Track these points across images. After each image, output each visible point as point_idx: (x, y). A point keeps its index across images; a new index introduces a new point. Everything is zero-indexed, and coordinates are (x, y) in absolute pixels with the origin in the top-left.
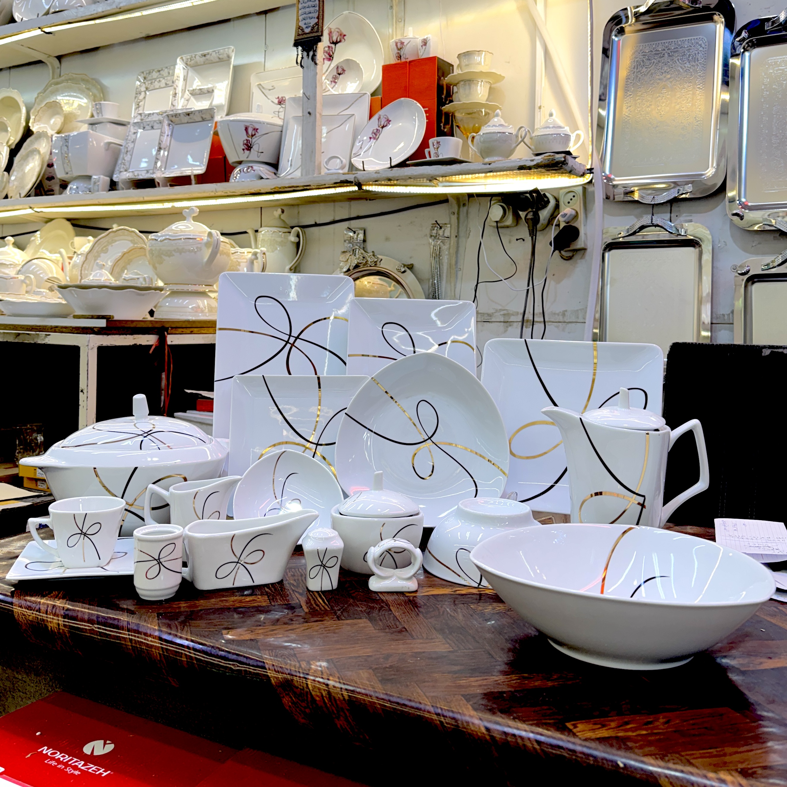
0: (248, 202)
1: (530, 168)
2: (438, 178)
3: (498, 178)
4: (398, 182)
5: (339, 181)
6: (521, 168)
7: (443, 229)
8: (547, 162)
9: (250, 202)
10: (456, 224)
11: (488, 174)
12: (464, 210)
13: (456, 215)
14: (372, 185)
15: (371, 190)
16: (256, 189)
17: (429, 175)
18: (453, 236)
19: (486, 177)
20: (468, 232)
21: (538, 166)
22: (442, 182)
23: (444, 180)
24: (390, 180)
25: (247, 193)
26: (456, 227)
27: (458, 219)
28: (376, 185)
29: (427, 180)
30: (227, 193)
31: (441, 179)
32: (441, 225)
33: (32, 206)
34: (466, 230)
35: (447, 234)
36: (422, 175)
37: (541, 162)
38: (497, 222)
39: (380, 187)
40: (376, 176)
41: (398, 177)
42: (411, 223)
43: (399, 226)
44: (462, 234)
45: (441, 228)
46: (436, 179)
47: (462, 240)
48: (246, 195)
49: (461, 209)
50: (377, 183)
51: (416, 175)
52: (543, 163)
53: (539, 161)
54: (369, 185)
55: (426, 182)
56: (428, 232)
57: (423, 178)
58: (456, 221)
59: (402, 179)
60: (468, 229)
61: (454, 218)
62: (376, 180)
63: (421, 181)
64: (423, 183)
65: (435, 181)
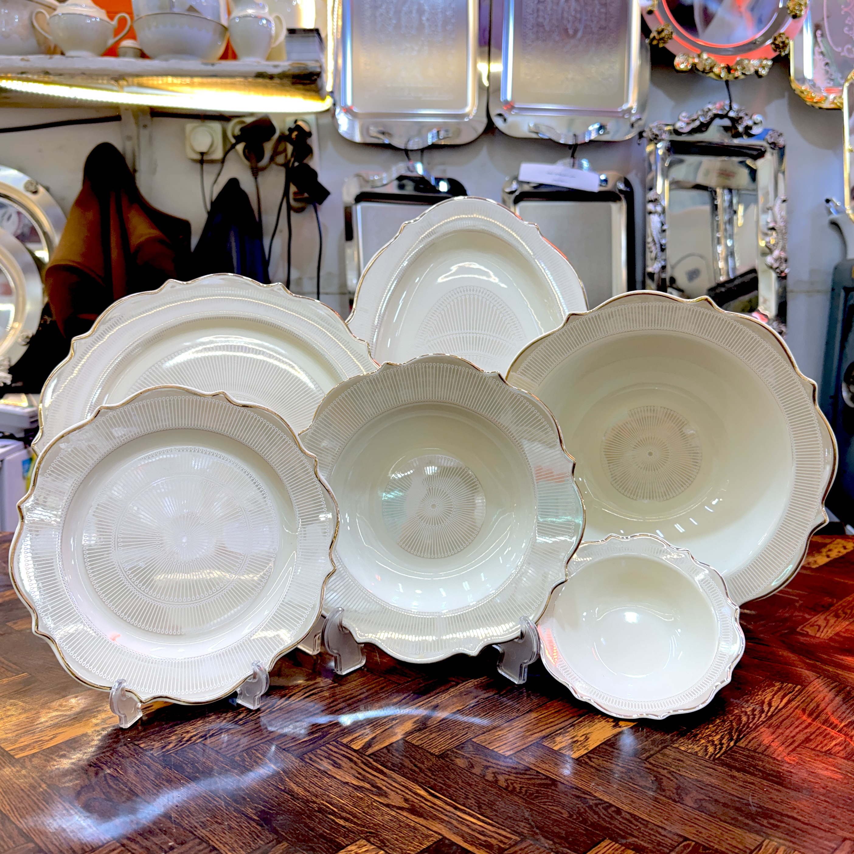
1: (271, 77)
2: (127, 78)
4: (60, 79)
6: (260, 75)
8: (297, 72)
12: (145, 133)
13: (135, 141)
14: (12, 79)
20: (153, 166)
21: (283, 76)
22: (129, 85)
24: (47, 73)
28: (19, 79)
29: (111, 79)
31: (130, 80)
34: (151, 163)
36: (104, 71)
37: (289, 70)
38: (202, 154)
39: (25, 83)
41: (61, 69)
42: (60, 147)
44: (144, 168)
49: (142, 131)
50: (24, 76)
51: (93, 70)
52: (291, 72)
53: (286, 69)
54: (8, 78)
55: (106, 84)
58: (136, 148)
59: (69, 74)
60: (154, 162)
61: (131, 145)
62: (23, 71)
63: (100, 81)
64: (103, 83)
65: (122, 82)
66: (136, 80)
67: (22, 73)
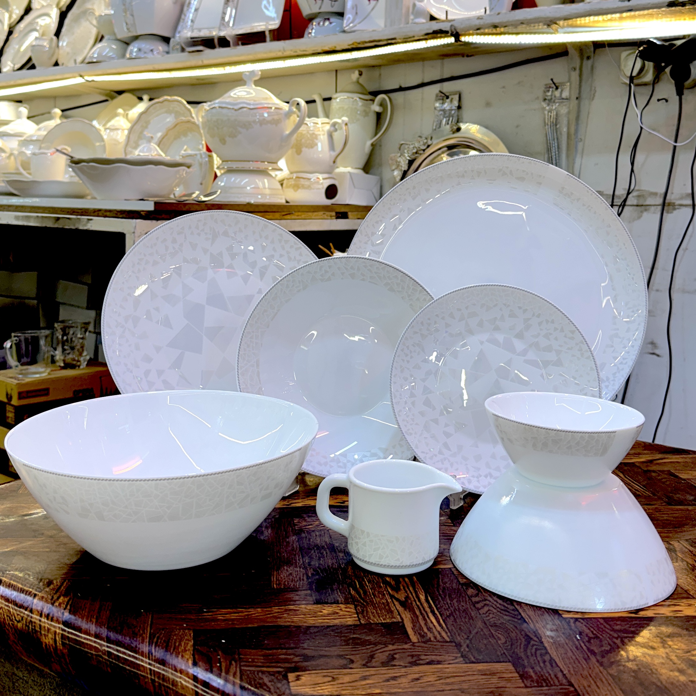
0: (321, 63)
1: (683, 4)
2: (558, 22)
3: (637, 20)
4: (506, 30)
5: (431, 31)
6: (672, 4)
7: (559, 90)
9: (324, 63)
10: (578, 83)
11: (625, 15)
12: (587, 64)
13: (578, 71)
14: (473, 34)
15: (470, 41)
16: (330, 46)
17: (548, 18)
18: (574, 97)
19: (621, 18)
20: (593, 92)
22: (563, 27)
23: (565, 24)
24: (496, 27)
25: (319, 51)
26: (578, 86)
27: (581, 75)
28: (477, 34)
29: (544, 24)
30: (296, 52)
31: (561, 23)
32: (557, 85)
33: (82, 74)
34: (591, 90)
35: (565, 94)
36: (538, 18)
38: (632, 78)
39: (482, 37)
40: (478, 23)
41: (506, 22)
42: (519, 83)
43: (504, 87)
44: (584, 95)
45: (557, 88)
46: (556, 23)
47: (585, 103)
48: (319, 54)
49: (585, 62)
50: (478, 31)
51: (531, 19)
54: (469, 35)
55: (542, 29)
56: (540, 93)
57: (540, 22)
58: (578, 78)
59: (512, 25)
60: (593, 88)
61: (575, 75)
62: (478, 27)
63: (536, 27)
64: (538, 29)
65: (554, 26)
66: (566, 23)
67: (478, 29)
